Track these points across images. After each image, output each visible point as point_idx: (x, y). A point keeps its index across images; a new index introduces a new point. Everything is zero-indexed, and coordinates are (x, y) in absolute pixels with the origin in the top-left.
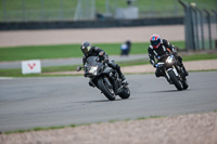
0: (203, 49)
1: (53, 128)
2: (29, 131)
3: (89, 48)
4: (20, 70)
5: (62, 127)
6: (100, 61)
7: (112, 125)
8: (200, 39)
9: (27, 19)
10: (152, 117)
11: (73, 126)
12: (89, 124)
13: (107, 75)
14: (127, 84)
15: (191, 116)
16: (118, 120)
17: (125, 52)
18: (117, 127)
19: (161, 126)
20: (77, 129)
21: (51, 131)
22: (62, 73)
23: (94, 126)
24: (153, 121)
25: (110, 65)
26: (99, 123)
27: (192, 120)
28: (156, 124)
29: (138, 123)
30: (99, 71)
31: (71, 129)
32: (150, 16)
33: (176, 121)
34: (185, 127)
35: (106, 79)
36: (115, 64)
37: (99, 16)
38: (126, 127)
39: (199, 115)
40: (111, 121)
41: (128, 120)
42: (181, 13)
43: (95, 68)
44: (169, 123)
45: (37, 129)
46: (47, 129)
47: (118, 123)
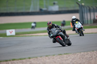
0: (88, 24)
1: (20, 59)
4: (6, 34)
5: (25, 59)
7: (47, 57)
8: (86, 19)
9: (9, 11)
10: (65, 54)
11: (30, 58)
12: (37, 57)
15: (82, 53)
16: (49, 55)
18: (49, 59)
19: (69, 58)
22: (24, 35)
23: (39, 58)
24: (65, 56)
26: (41, 57)
27: (83, 55)
28: (67, 57)
29: (58, 57)
32: (64, 9)
33: (76, 56)
34: (80, 58)
38: (53, 59)
39: (86, 53)
40: (46, 56)
41: (54, 55)
42: (78, 8)
44: (72, 56)
47: (49, 57)
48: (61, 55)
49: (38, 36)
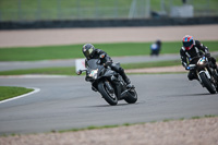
1: (107, 127)
2: (83, 129)
3: (91, 51)
4: (74, 68)
5: (116, 126)
6: (101, 64)
7: (166, 124)
11: (127, 125)
12: (143, 123)
13: (108, 78)
14: (133, 88)
16: (172, 119)
17: (155, 52)
18: (171, 127)
19: (215, 125)
20: (131, 128)
21: (105, 130)
24: (207, 120)
25: (113, 68)
26: (153, 122)
28: (210, 124)
29: (192, 122)
30: (100, 74)
31: (124, 127)
35: (108, 83)
36: (118, 67)
37: (154, 14)
38: (181, 127)
40: (165, 121)
41: (183, 119)
43: (96, 72)
45: (91, 128)
46: (101, 128)
47: (172, 122)
48: (198, 118)
49: (146, 73)
